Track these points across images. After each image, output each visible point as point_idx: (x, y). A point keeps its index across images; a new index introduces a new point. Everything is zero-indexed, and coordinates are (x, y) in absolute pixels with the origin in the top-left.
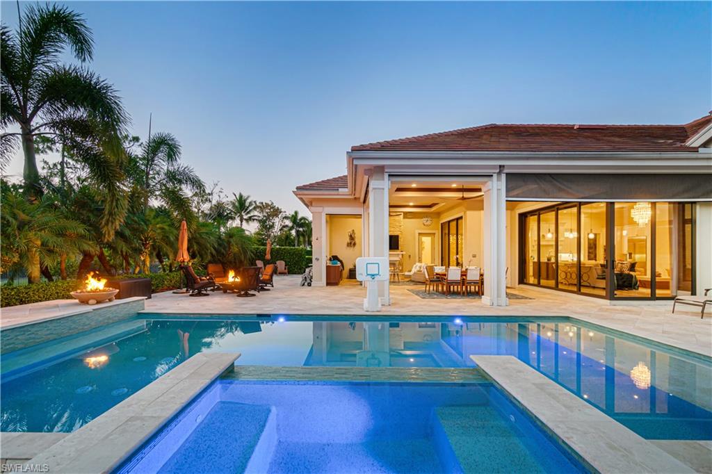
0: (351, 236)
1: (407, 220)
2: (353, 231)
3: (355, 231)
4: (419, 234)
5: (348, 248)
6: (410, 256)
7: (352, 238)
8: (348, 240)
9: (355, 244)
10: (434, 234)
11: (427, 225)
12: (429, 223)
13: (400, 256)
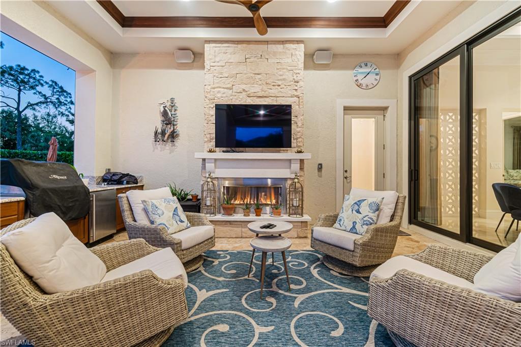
0: (165, 114)
1: (312, 73)
2: (172, 100)
3: (178, 103)
4: (346, 109)
5: (160, 145)
6: (320, 167)
7: (168, 119)
8: (157, 123)
9: (173, 136)
10: (385, 109)
11: (367, 87)
12: (371, 79)
13: (296, 166)
